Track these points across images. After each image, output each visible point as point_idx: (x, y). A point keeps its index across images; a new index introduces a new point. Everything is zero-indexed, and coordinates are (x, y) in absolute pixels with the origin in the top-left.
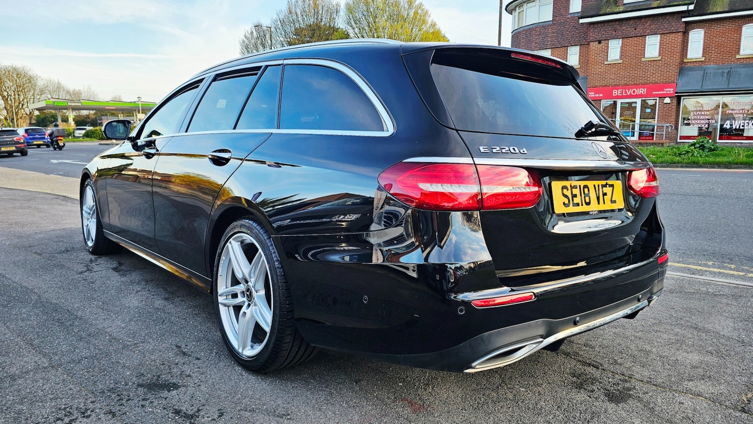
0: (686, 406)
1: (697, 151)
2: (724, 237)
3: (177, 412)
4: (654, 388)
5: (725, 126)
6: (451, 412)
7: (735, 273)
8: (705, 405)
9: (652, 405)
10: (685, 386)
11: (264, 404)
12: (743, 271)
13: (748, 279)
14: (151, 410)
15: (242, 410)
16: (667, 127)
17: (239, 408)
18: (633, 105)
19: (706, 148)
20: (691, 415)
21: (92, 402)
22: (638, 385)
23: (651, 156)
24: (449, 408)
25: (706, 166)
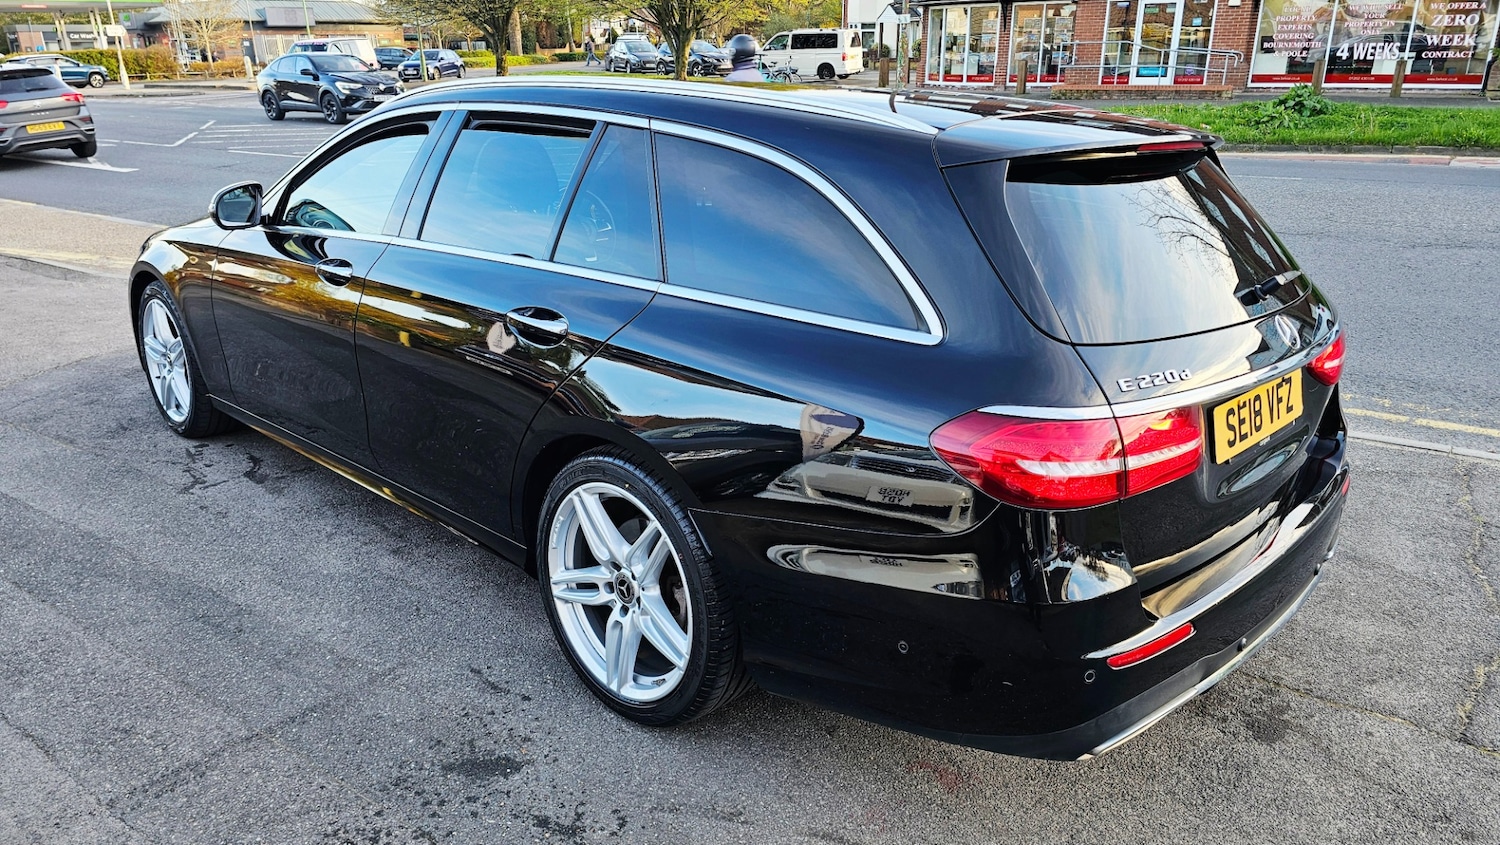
0: (1379, 739)
1: (1288, 115)
2: (1365, 335)
3: (543, 822)
4: (1320, 704)
5: (1339, 54)
6: (1010, 785)
7: (1393, 417)
8: (1406, 734)
9: (1325, 743)
10: (1368, 696)
11: (689, 795)
12: (1404, 412)
13: (1415, 430)
14: (493, 821)
15: (656, 809)
16: (1231, 58)
17: (647, 806)
18: (1169, 10)
19: (1306, 108)
20: (1389, 759)
21: (378, 814)
22: (1293, 699)
23: (1204, 126)
24: (1004, 776)
25: (1305, 147)
